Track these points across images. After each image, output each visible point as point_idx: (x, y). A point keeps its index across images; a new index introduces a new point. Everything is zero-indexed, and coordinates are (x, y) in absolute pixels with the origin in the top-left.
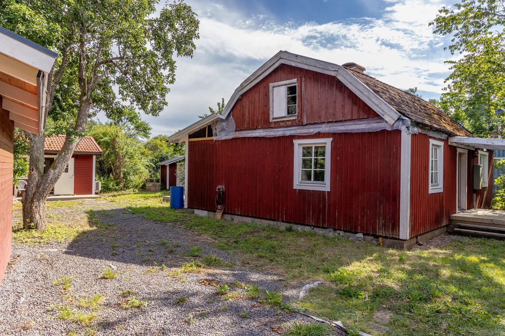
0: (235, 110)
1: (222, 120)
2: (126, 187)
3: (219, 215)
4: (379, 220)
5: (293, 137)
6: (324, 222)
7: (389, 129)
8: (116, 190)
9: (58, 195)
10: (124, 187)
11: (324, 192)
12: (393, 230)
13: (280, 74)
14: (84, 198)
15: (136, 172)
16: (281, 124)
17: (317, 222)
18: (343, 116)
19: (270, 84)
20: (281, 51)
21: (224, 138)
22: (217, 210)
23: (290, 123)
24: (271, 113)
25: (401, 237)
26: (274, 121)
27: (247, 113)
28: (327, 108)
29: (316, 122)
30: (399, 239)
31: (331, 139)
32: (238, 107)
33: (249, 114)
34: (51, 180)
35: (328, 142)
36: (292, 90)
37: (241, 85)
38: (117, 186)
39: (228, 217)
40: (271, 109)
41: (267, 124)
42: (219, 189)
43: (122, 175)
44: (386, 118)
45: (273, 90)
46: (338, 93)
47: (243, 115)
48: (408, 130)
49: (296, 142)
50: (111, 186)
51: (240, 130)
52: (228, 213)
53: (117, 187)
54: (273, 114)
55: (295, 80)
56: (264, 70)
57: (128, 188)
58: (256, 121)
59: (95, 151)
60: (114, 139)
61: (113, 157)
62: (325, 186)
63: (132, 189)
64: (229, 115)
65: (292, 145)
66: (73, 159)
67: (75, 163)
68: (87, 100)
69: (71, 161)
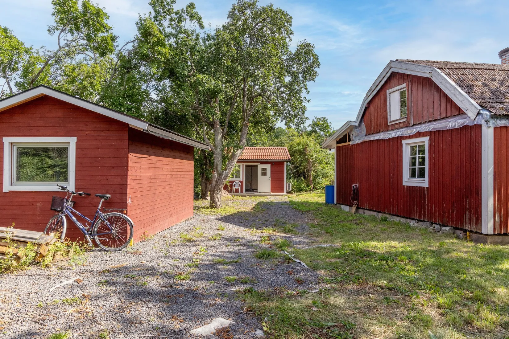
0: (365, 117)
1: (356, 127)
2: (315, 188)
3: (354, 209)
4: (466, 214)
5: (402, 138)
6: (424, 216)
7: (471, 124)
8: (306, 191)
9: (260, 193)
10: (313, 188)
11: (424, 187)
12: (476, 224)
13: (394, 81)
14: (276, 195)
15: (325, 176)
16: (396, 126)
17: (420, 216)
18: (440, 115)
19: (387, 91)
20: (391, 61)
21: (357, 142)
22: (353, 206)
23: (401, 125)
24: (388, 117)
25: (483, 232)
26: (391, 124)
27: (373, 119)
28: (428, 108)
29: (420, 122)
30: (481, 234)
31: (428, 138)
32: (367, 113)
33: (374, 120)
35: (426, 140)
36: (402, 95)
37: (367, 95)
38: (307, 187)
39: (361, 211)
40: (389, 114)
41: (386, 128)
42: (354, 187)
43: (311, 178)
44: (469, 114)
45: (390, 96)
46: (435, 93)
47: (371, 121)
48: (487, 123)
49: (404, 142)
50: (302, 187)
51: (369, 134)
52: (361, 208)
53: (307, 189)
54: (390, 117)
55: (404, 85)
56: (380, 80)
57: (316, 189)
58: (379, 125)
59: (286, 158)
60: (306, 148)
61: (304, 163)
62: (424, 183)
63: (319, 190)
64: (361, 121)
65: (401, 145)
66: (269, 165)
67: (271, 168)
68: (246, 124)
69: (268, 167)
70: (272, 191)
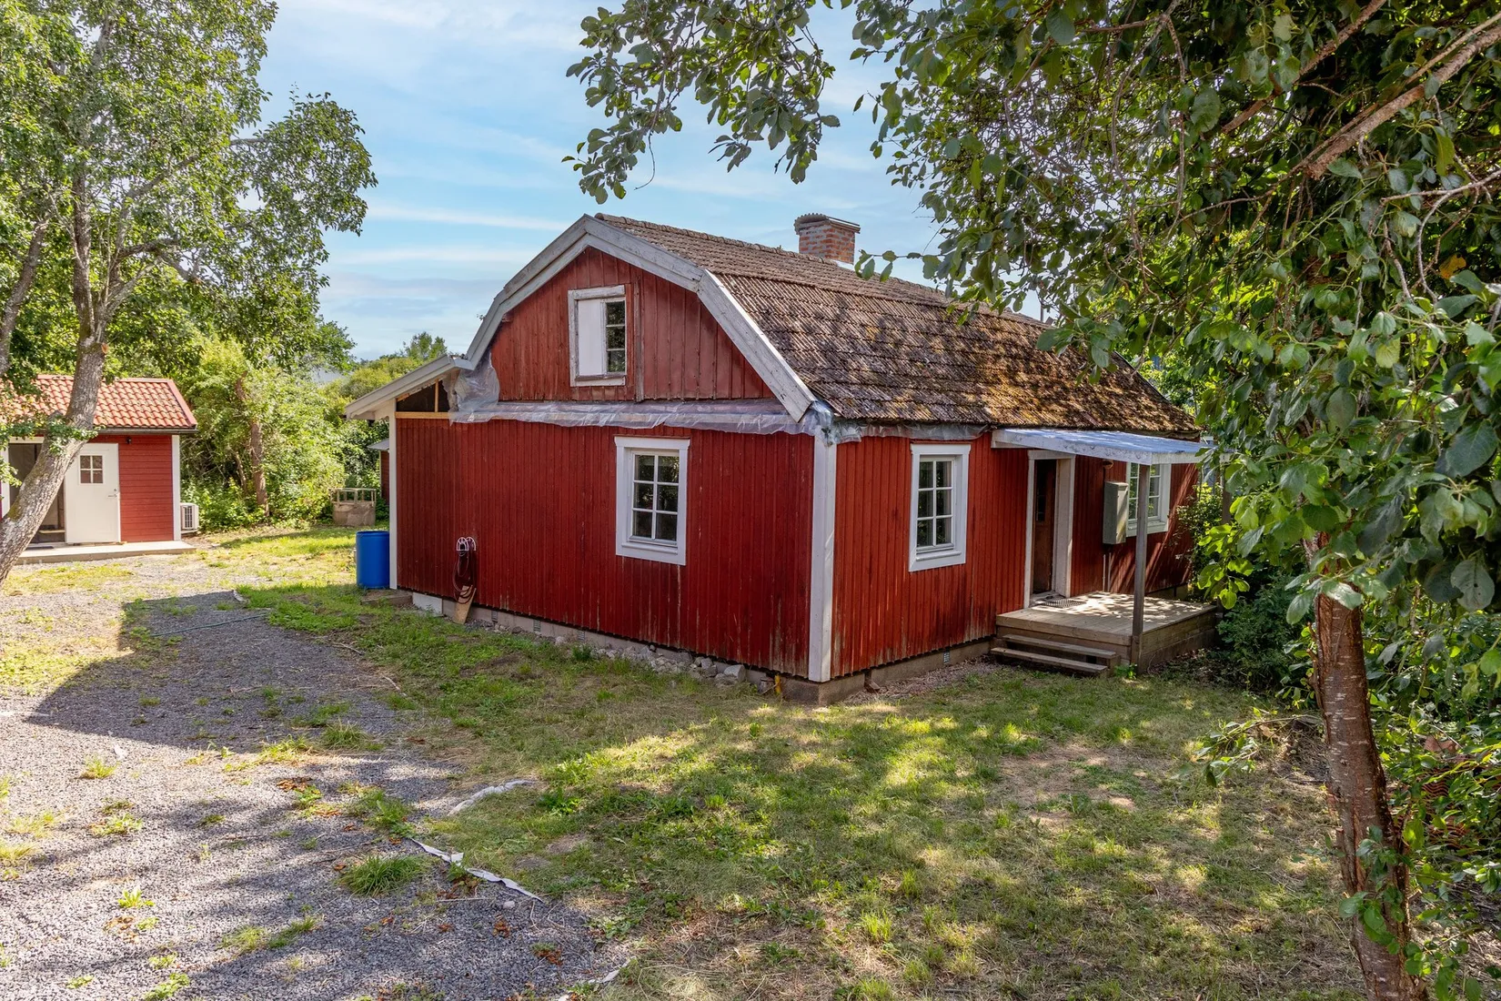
0: (496, 346)
1: (468, 373)
2: (276, 515)
3: (462, 611)
4: (774, 636)
5: (612, 431)
6: (674, 638)
7: (792, 432)
8: (246, 525)
9: (79, 545)
10: (271, 514)
11: (673, 566)
12: (797, 659)
13: (590, 269)
14: (148, 553)
15: (305, 472)
16: (595, 393)
17: (661, 636)
18: (715, 390)
19: (570, 292)
20: (585, 216)
21: (472, 419)
22: (461, 600)
23: (611, 393)
24: (572, 364)
25: (811, 677)
26: (579, 384)
27: (523, 359)
28: (683, 365)
29: (663, 396)
30: (807, 680)
31: (687, 443)
32: (504, 337)
33: (527, 362)
34: (9, 546)
35: (681, 447)
36: (615, 311)
37: (507, 288)
38: (250, 512)
39: (484, 615)
40: (573, 356)
41: (565, 392)
42: (462, 547)
43: (263, 483)
44: (788, 405)
45: (576, 307)
46: (705, 333)
47: (516, 362)
48: (827, 436)
49: (621, 443)
50: (232, 513)
51: (511, 400)
52: (483, 607)
53: (250, 517)
54: (577, 366)
55: (620, 289)
56: (551, 257)
57: (280, 517)
58: (542, 379)
59: (178, 423)
60: (239, 382)
61: (237, 433)
62: (675, 553)
63: (292, 521)
64: (484, 360)
65: (612, 449)
66: (115, 447)
67: (121, 456)
68: (96, 346)
69: (110, 453)
70: (129, 533)
